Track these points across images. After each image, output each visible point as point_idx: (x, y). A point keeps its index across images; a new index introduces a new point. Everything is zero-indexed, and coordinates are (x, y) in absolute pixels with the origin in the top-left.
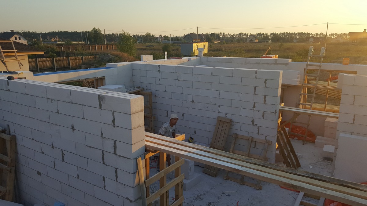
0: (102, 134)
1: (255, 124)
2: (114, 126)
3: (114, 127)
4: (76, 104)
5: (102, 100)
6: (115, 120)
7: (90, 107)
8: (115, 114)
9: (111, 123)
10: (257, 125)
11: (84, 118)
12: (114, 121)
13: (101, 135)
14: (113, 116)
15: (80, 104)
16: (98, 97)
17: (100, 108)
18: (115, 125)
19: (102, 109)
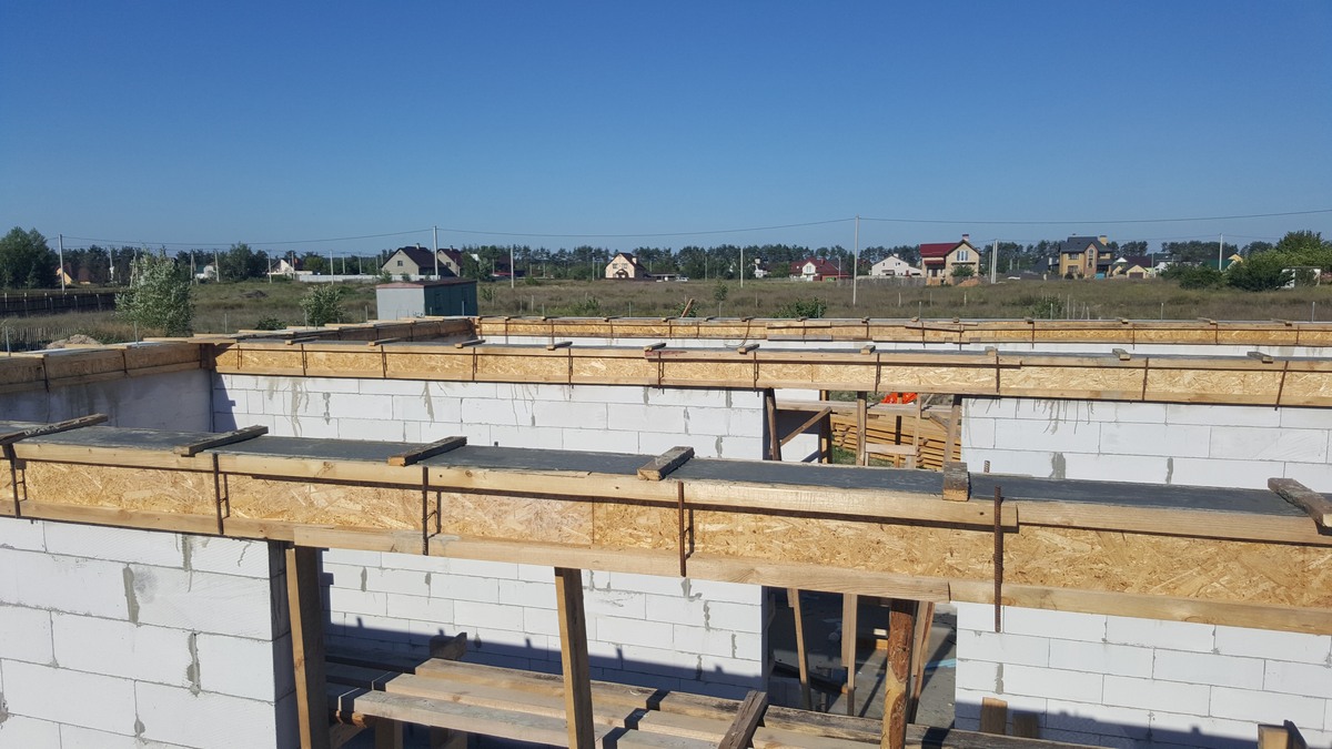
0: (140, 728)
1: (692, 594)
2: (196, 690)
3: (196, 694)
4: (17, 605)
5: (141, 589)
6: (198, 665)
7: (86, 615)
8: (201, 641)
9: (182, 679)
10: (699, 595)
11: (55, 665)
12: (193, 672)
13: (134, 733)
14: (191, 649)
15: (37, 608)
16: (121, 574)
17: (134, 617)
18: (198, 686)
19: (139, 625)
